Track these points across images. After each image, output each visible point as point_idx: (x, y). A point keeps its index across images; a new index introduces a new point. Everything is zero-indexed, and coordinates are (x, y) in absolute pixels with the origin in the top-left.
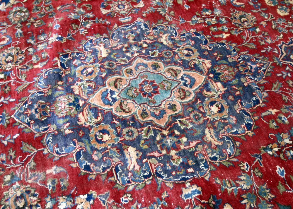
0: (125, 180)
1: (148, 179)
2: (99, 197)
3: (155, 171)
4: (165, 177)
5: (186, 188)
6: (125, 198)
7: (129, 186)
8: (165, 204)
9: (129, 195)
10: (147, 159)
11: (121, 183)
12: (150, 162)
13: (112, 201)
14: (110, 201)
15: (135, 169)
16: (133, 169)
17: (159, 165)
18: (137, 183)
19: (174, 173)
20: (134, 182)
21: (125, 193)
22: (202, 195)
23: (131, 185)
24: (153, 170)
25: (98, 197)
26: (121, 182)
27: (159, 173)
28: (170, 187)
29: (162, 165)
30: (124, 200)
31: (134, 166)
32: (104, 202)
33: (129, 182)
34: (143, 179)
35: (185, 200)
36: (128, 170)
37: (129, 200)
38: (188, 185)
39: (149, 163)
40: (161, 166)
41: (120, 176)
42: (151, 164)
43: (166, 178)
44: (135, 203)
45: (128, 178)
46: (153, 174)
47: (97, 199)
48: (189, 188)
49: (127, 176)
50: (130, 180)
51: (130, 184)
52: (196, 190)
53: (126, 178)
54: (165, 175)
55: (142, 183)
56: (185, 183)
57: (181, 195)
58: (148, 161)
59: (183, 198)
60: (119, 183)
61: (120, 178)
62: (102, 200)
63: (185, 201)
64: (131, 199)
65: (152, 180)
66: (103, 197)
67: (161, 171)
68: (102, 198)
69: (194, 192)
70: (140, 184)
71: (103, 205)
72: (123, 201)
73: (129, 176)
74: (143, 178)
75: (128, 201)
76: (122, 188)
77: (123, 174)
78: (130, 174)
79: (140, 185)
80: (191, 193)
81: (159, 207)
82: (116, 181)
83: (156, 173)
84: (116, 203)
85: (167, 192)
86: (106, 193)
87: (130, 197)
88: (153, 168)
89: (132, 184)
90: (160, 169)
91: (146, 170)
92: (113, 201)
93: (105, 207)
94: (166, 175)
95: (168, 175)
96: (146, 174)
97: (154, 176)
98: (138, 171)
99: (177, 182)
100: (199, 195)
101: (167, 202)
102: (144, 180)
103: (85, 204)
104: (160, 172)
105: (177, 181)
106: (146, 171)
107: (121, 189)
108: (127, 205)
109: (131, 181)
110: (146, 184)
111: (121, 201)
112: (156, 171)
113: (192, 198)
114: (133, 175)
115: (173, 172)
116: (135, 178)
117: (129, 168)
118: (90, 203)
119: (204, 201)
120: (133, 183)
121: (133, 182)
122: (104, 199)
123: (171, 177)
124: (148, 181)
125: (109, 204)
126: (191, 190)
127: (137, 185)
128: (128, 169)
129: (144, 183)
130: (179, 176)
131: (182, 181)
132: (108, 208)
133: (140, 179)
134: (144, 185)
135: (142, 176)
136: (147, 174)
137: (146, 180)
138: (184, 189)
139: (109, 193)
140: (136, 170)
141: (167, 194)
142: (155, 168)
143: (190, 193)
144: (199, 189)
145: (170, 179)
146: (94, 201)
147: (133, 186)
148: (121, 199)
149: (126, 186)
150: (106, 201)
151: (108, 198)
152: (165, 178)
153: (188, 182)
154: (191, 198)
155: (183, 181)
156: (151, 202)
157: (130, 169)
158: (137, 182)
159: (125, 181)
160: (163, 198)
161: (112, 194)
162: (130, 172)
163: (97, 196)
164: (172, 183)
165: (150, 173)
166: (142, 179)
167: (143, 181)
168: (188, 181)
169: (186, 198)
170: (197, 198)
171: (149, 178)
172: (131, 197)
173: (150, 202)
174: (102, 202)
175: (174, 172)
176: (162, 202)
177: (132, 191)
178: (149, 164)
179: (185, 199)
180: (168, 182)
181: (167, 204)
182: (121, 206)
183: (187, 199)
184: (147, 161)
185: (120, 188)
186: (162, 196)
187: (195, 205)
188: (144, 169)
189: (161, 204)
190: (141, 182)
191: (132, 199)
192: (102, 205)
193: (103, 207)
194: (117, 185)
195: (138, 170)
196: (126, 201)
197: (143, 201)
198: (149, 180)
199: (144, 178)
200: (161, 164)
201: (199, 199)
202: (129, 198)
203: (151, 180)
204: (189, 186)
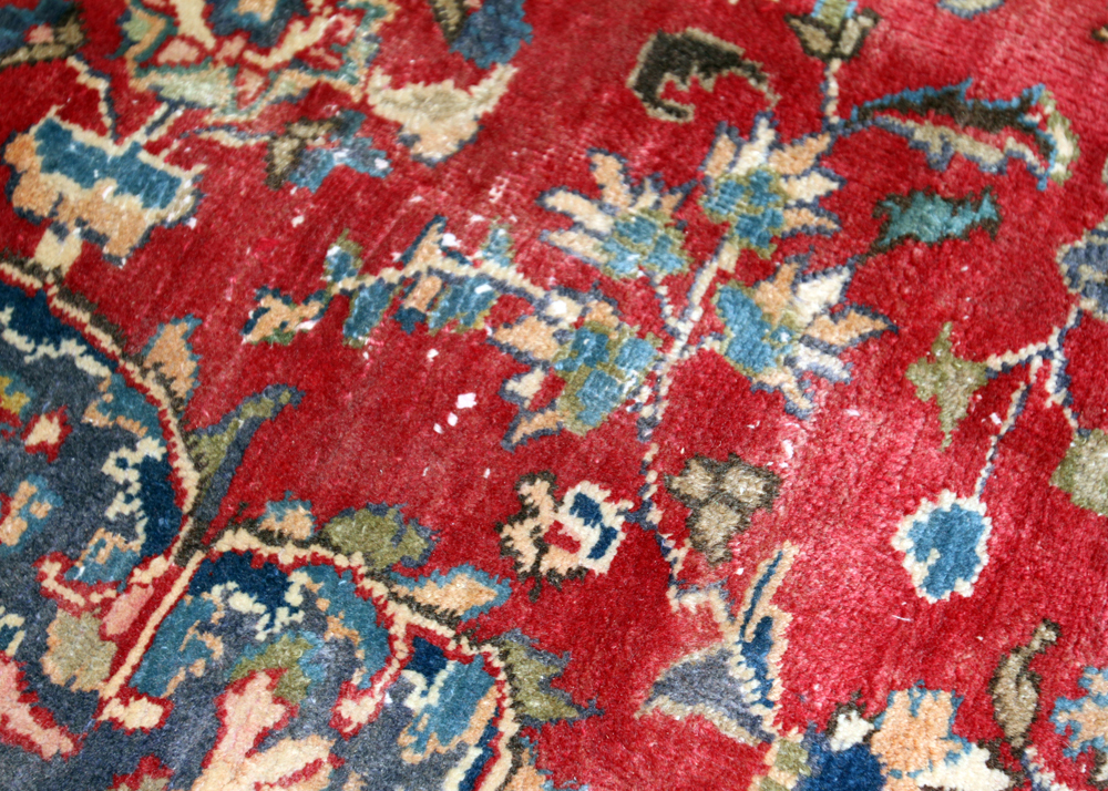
0: (434, 697)
1: (266, 550)
2: (768, 717)
3: (159, 565)
4: (134, 458)
5: (93, 241)
6: (572, 545)
7: (451, 619)
8: (343, 258)
9: (520, 537)
10: (114, 710)
11: (493, 692)
12: (113, 671)
13: (691, 601)
14: (706, 613)
15: (280, 710)
16: (290, 727)
17: (76, 586)
18: (379, 590)
19: (46, 431)
20: (390, 622)
21: (538, 585)
22: (54, 109)
23: (429, 611)
24: (163, 584)
25: (767, 726)
26: (487, 706)
27: (140, 527)
28: (189, 338)
29: (51, 569)
30: (589, 536)
31: (263, 740)
32: (758, 645)
33: (427, 655)
34: (300, 578)
35: (186, 179)
36: (335, 758)
37: (559, 501)
38: (57, 253)
39: (125, 670)
40: (69, 565)
41: (455, 758)
42: (125, 643)
43: (131, 443)
44: (543, 434)
45: (400, 691)
46: (199, 556)
47: (789, 719)
48: (81, 223)
49: (394, 720)
50: (404, 665)
51: (432, 625)
52: (49, 167)
53: (413, 702)
54: (120, 476)
55: (341, 561)
56: (59, 281)
57: (182, 220)
58: (118, 680)
59: (189, 200)
60: (510, 714)
61: (462, 749)
62: (761, 673)
63: (199, 168)
64: (536, 492)
65: (246, 518)
66: (726, 694)
67: (111, 526)
68: (749, 690)
69: (83, 168)
70: (358, 559)
71: (783, 621)
72: (608, 534)
73: (381, 706)
74: (294, 597)
75: (569, 497)
76: (518, 654)
77: (410, 757)
78: (357, 711)
79: (369, 560)
80: (105, 173)
81: (410, 271)
82: (515, 744)
83: (158, 542)
84: (678, 555)
85: (248, 326)
86: (680, 713)
87: (530, 524)
88: (138, 597)
89: (418, 619)
90: (106, 546)
91: (205, 627)
92: (683, 588)
93: (778, 598)
94: (109, 467)
95: (104, 456)
96: (243, 603)
97: (204, 537)
98: (275, 674)
99: (106, 341)
100: (74, 120)
101: (323, 257)
102: (299, 564)
103: (920, 759)
104: (125, 526)
105: (94, 349)
106: (216, 616)
107: (534, 651)
108: (603, 476)
109: (402, 649)
110: (320, 524)
111: (624, 547)
112: (144, 561)
113: (136, 148)
114: (342, 687)
115: (42, 446)
116: (348, 646)
117: (317, 764)
118: (868, 738)
119: (83, 79)
120: (402, 616)
121: (398, 629)
122: (740, 670)
123: (96, 418)
124: (281, 539)
125: (733, 593)
126: (87, 194)
127: (386, 575)
128: (326, 770)
129: (326, 543)
130: (33, 377)
131: (61, 314)
132: (763, 567)
133: (323, 604)
134: (338, 530)
135: (282, 613)
136: (227, 595)
137: (286, 555)
138: (120, 245)
139: (662, 688)
140: (278, 700)
141: (262, 312)
142: (123, 585)
143: (107, 188)
144: (26, 151)
145: (115, 410)
146: (830, 728)
147: (428, 593)
148: (601, 566)
149: (477, 641)
150: (731, 639)
151: (697, 656)
152: (151, 448)
153: (36, 270)
154: (144, 156)
155: (58, 303)
156: (423, 344)
157: (315, 748)
158: (365, 595)
159: (443, 691)
160: (314, 307)
161: (641, 662)
162: (335, 727)
163: (767, 741)
164: (139, 361)
165: (200, 584)
166: (305, 592)
167: (316, 566)
168: (28, 280)
169: (174, 183)
170: (108, 121)
171: (250, 554)
172: (522, 511)
173: (432, 354)
174: (773, 659)
175: (33, 440)
176: (348, 283)
177: (467, 557)
178: (134, 656)
179: (187, 184)
180: (157, 391)
181: (334, 251)
182: (657, 499)
183: (175, 171)
184: (127, 694)
185: (531, 670)
186: (309, 326)
187: (164, 108)
188: (217, 646)
189: (370, 280)
190: (339, 571)
191: (525, 489)
192: (794, 633)
193: (791, 607)
194: (537, 705)
195: (263, 680)
196: (587, 510)
197: (466, 401)
198: (267, 537)
199: (286, 586)
200: (50, 584)
201: (103, 108)
202: (546, 518)
203: (251, 525)
204: (61, 232)
